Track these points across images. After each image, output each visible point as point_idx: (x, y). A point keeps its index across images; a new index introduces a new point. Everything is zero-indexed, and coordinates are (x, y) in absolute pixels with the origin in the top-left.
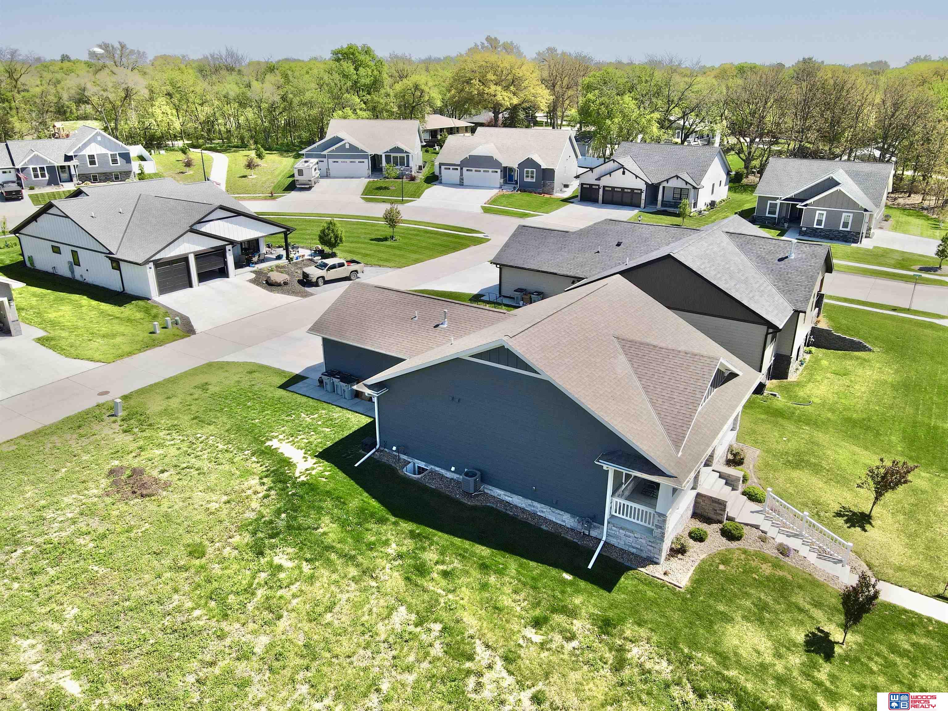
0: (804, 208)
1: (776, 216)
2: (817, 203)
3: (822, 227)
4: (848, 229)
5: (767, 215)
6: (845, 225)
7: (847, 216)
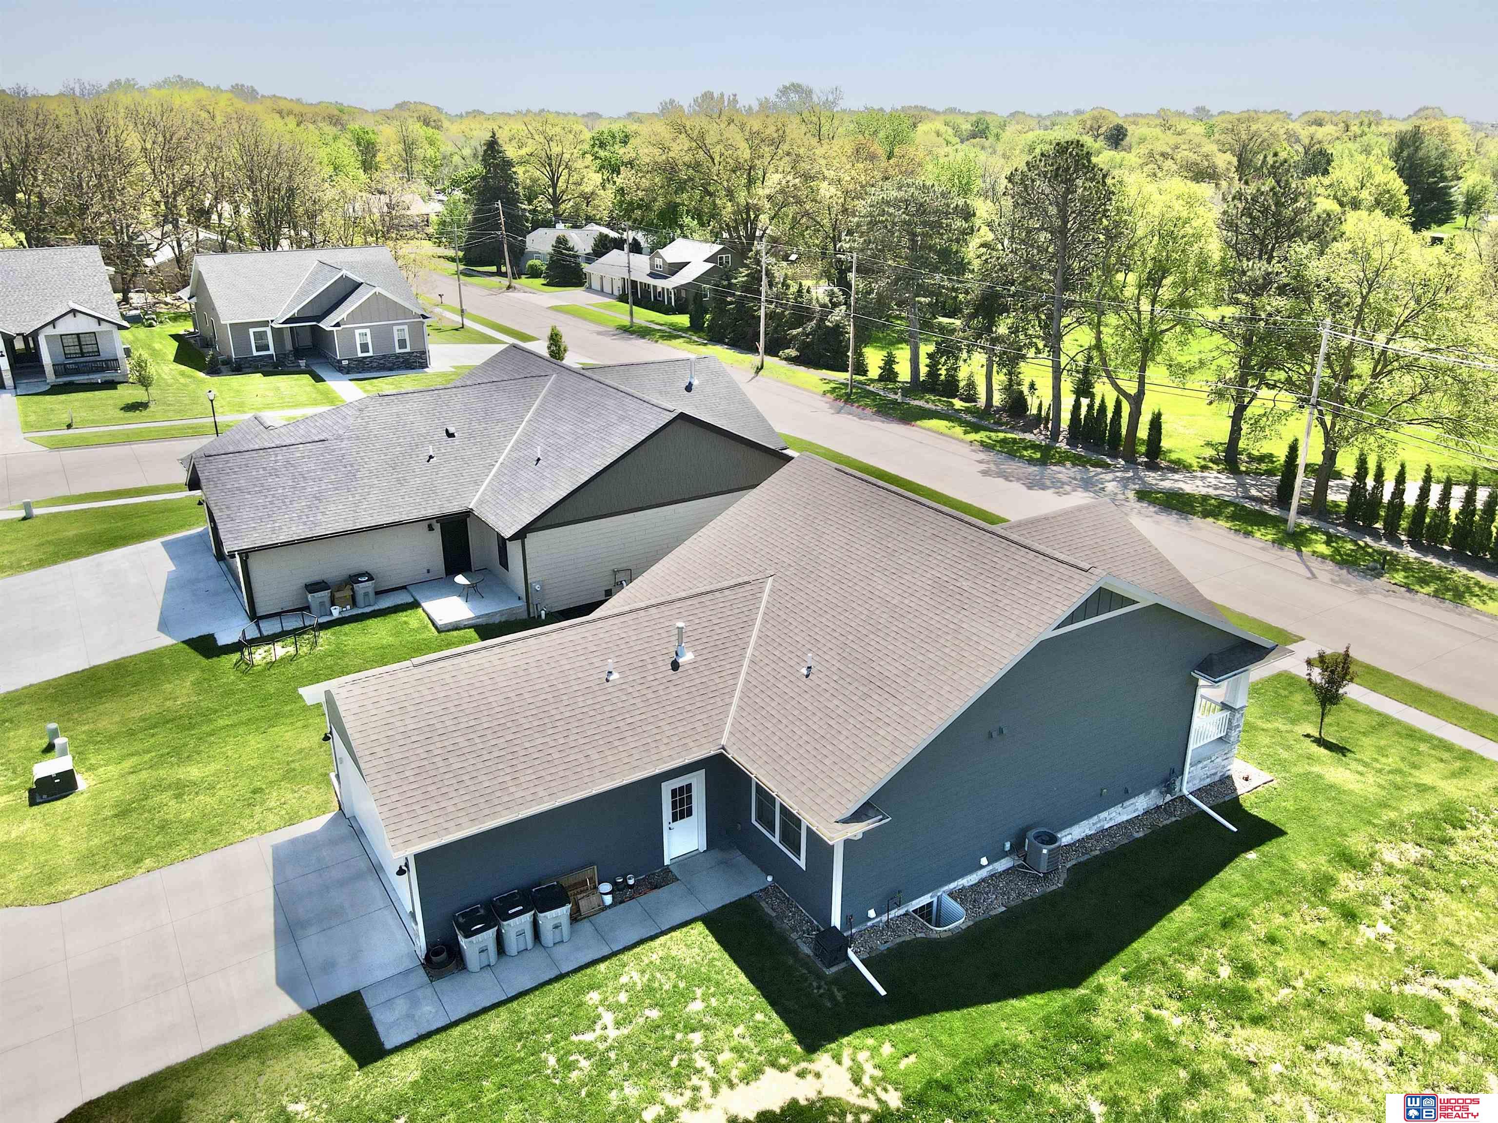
0: (335, 329)
1: (272, 351)
2: (353, 317)
3: (370, 354)
4: (408, 350)
5: (255, 353)
6: (402, 343)
7: (400, 331)
